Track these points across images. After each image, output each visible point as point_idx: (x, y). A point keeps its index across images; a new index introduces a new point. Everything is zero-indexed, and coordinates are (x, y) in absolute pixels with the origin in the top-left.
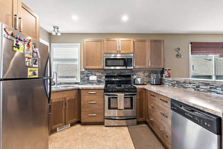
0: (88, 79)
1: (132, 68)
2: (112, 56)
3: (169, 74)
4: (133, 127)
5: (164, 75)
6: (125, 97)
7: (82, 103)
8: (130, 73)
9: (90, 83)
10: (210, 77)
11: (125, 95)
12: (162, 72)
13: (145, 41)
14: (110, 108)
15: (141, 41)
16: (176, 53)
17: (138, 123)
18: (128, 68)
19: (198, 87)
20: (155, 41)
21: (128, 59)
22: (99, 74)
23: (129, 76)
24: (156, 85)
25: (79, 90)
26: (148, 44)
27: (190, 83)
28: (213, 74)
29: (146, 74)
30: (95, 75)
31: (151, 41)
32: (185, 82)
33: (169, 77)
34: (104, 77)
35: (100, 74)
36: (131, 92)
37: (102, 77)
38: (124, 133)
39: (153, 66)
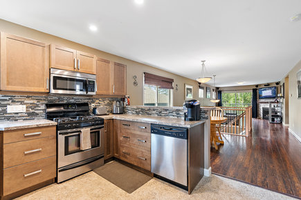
0: (5, 112)
1: (94, 93)
3: (128, 102)
4: (101, 168)
5: (125, 103)
6: (91, 133)
8: (86, 101)
9: (8, 119)
10: (154, 104)
11: (91, 130)
12: (123, 100)
13: (108, 62)
14: (67, 153)
15: (105, 61)
16: (134, 81)
17: (106, 162)
18: (89, 93)
19: (160, 112)
20: (119, 65)
21: (90, 81)
22: (32, 102)
23: (86, 104)
24: (120, 114)
26: (111, 66)
27: (154, 110)
28: (156, 102)
29: (106, 102)
30: (22, 103)
31: (115, 64)
32: (149, 110)
33: (129, 105)
34: (43, 107)
35: (35, 102)
36: (98, 124)
37: (37, 106)
38: (94, 179)
39: (116, 93)
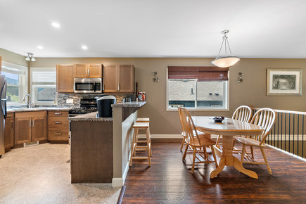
0: (65, 102)
1: (100, 92)
2: (83, 81)
3: (143, 98)
5: (137, 99)
7: (49, 123)
9: (67, 106)
13: (114, 66)
16: (153, 77)
20: (125, 66)
21: (96, 83)
22: (76, 97)
25: (48, 111)
26: (117, 69)
30: (72, 98)
37: (78, 100)
